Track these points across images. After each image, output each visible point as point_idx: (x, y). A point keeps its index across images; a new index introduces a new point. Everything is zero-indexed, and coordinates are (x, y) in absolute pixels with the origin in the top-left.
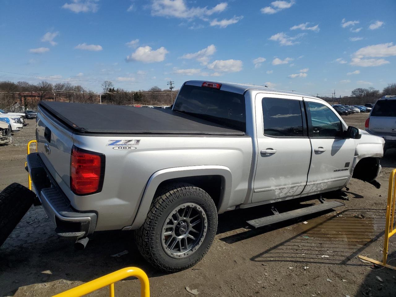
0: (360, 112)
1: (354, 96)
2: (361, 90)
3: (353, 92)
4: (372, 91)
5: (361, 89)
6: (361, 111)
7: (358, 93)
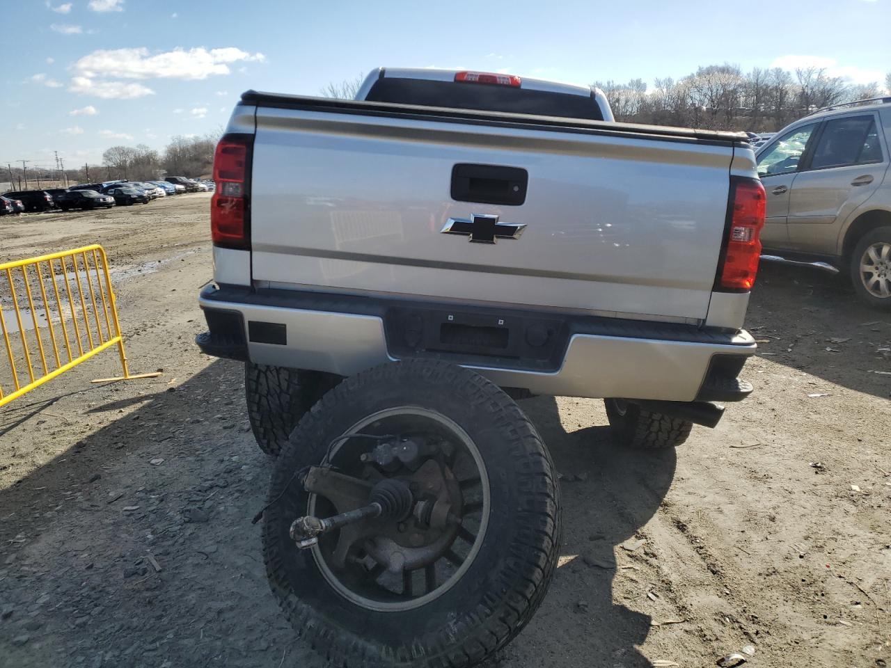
0: (165, 194)
1: (110, 164)
2: (123, 152)
3: (107, 156)
4: (144, 152)
5: (122, 149)
6: (169, 194)
7: (117, 159)
